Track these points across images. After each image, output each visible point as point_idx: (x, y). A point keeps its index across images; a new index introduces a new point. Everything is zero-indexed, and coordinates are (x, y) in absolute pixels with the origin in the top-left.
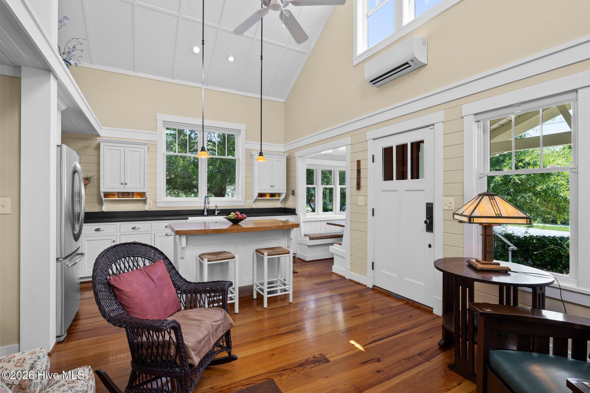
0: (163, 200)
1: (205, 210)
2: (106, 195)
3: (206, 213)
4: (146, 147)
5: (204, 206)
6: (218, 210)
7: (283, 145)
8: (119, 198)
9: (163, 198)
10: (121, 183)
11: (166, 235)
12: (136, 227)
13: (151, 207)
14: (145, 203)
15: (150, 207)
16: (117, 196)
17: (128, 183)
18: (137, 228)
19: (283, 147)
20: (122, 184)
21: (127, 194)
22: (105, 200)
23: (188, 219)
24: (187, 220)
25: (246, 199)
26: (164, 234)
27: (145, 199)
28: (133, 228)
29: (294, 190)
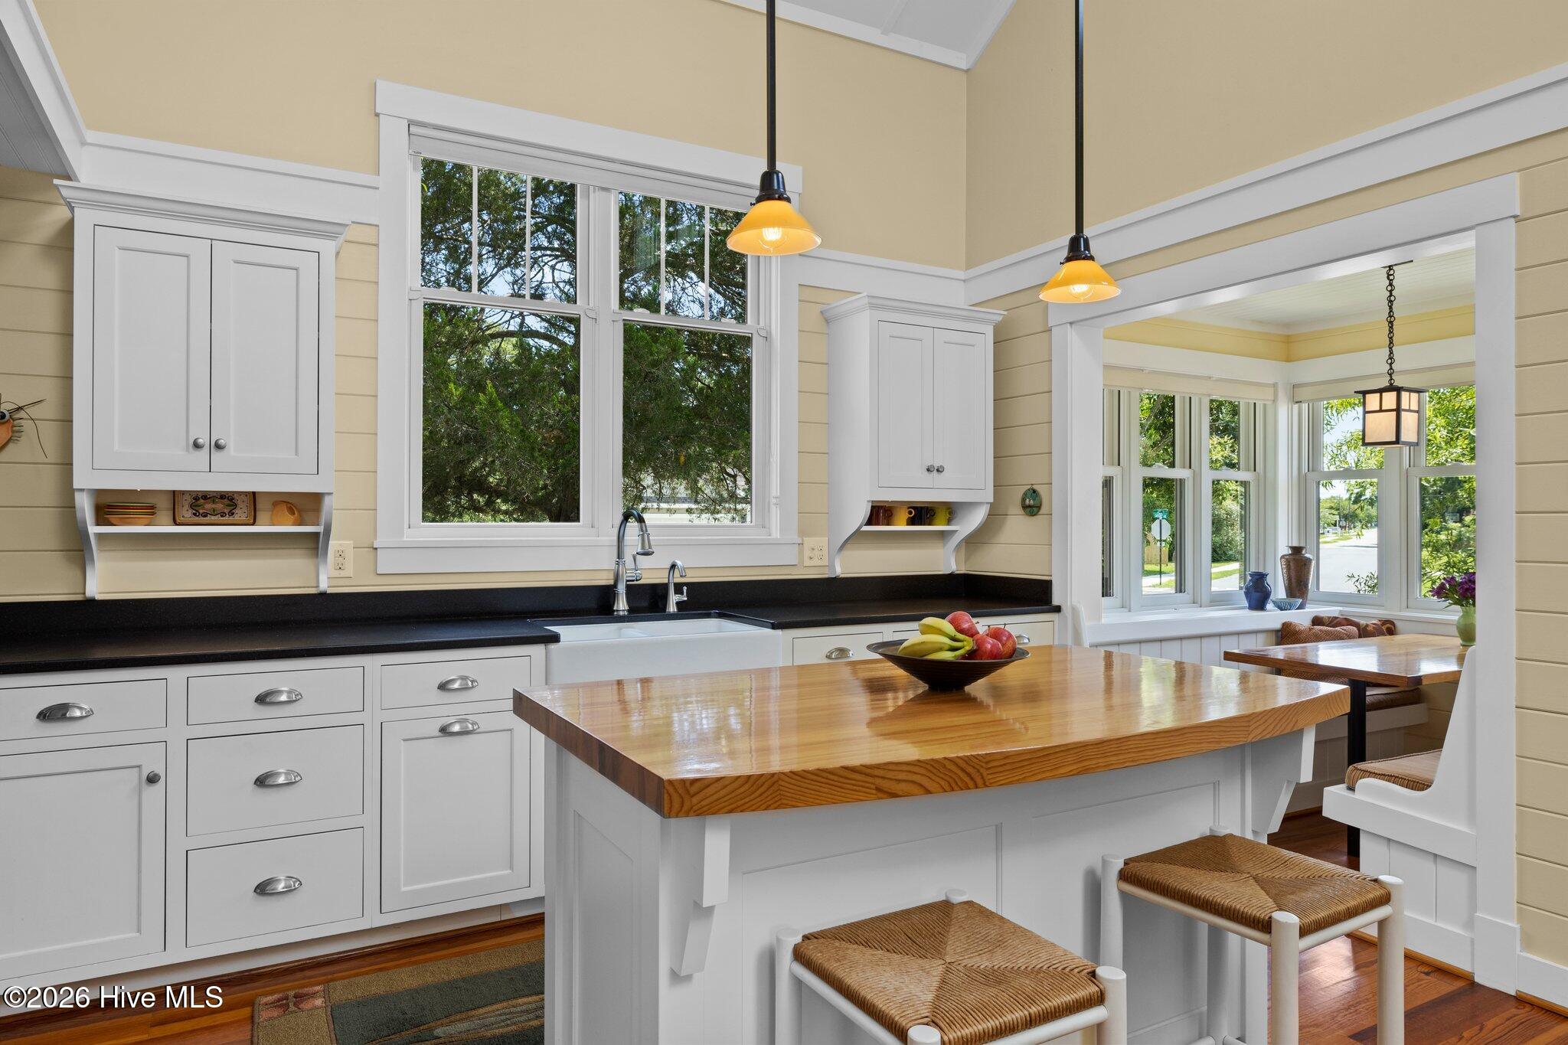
0: (410, 536)
1: (621, 589)
2: (109, 506)
3: (622, 605)
4: (327, 247)
5: (613, 566)
6: (678, 588)
7: (961, 274)
8: (176, 523)
9: (406, 526)
10: (191, 442)
11: (444, 730)
12: (279, 692)
13: (349, 571)
14: (317, 555)
15: (343, 573)
16: (165, 515)
17: (229, 440)
18: (284, 698)
19: (962, 282)
20: (197, 446)
21: (219, 506)
22: (100, 536)
23: (555, 638)
24: (553, 647)
25: (803, 532)
26: (434, 728)
27: (320, 529)
28: (261, 700)
29: (1035, 487)
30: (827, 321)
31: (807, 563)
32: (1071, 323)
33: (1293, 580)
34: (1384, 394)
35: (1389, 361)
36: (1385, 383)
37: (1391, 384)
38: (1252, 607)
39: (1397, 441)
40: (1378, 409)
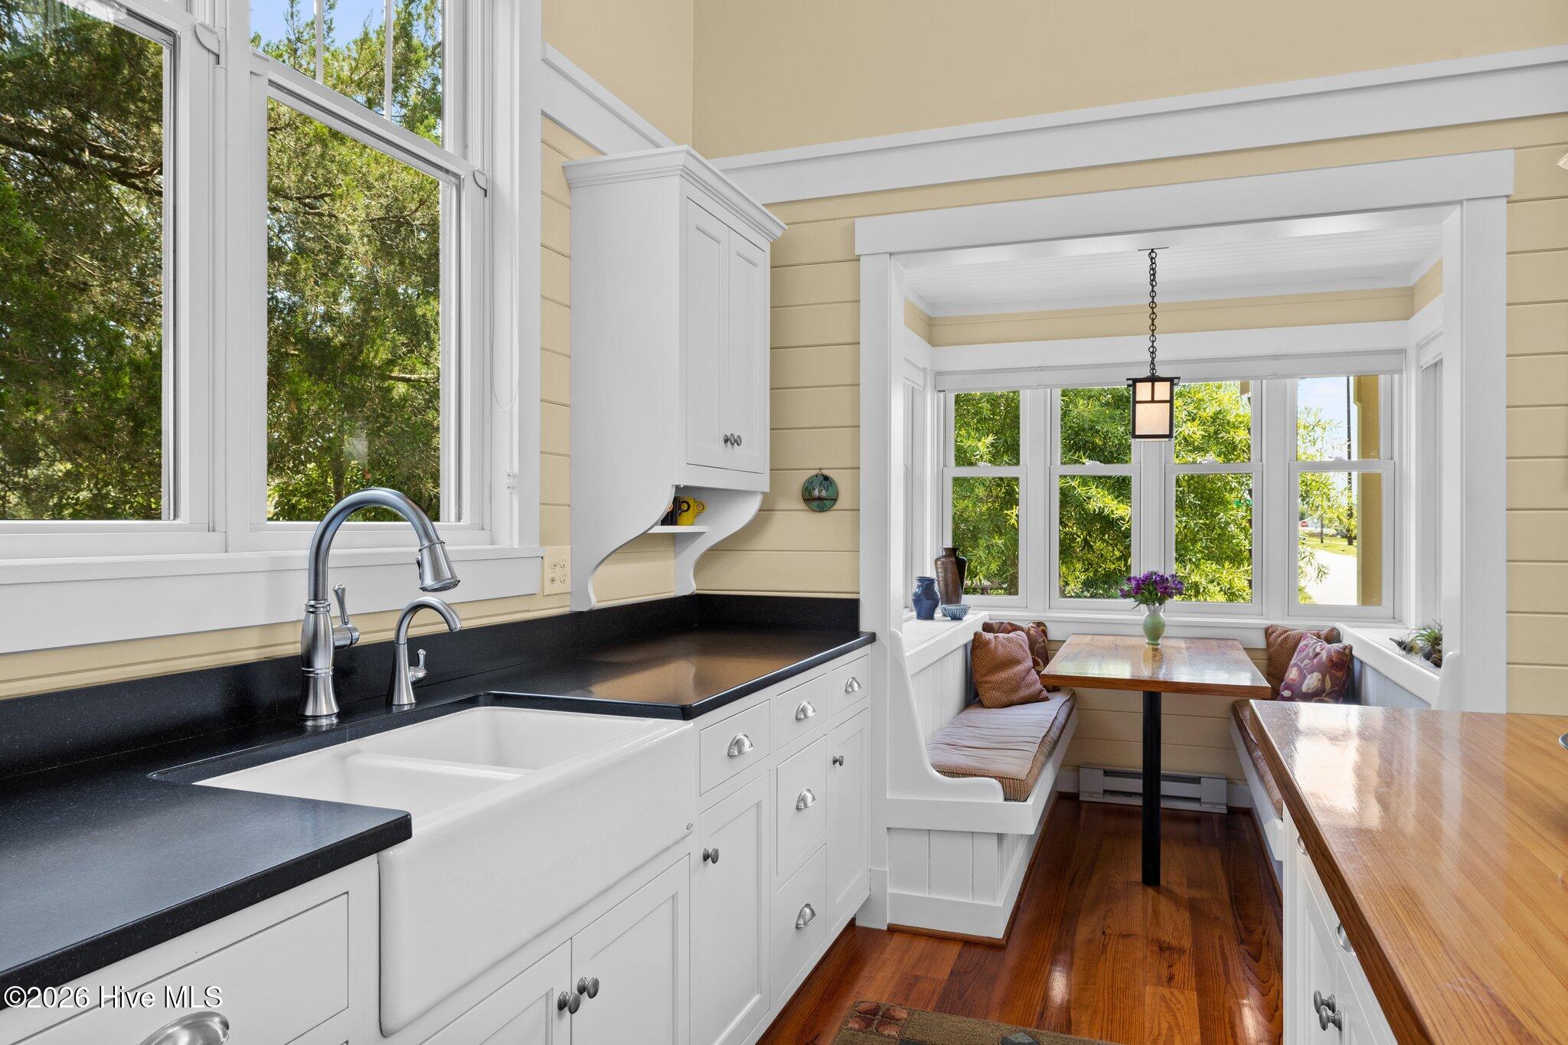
3: (327, 704)
6: (412, 652)
25: (544, 537)
29: (825, 472)
30: (570, 186)
31: (549, 589)
32: (891, 254)
33: (950, 586)
34: (1156, 383)
35: (1151, 350)
36: (1146, 372)
37: (1153, 374)
38: (920, 616)
39: (1170, 436)
40: (1150, 399)
